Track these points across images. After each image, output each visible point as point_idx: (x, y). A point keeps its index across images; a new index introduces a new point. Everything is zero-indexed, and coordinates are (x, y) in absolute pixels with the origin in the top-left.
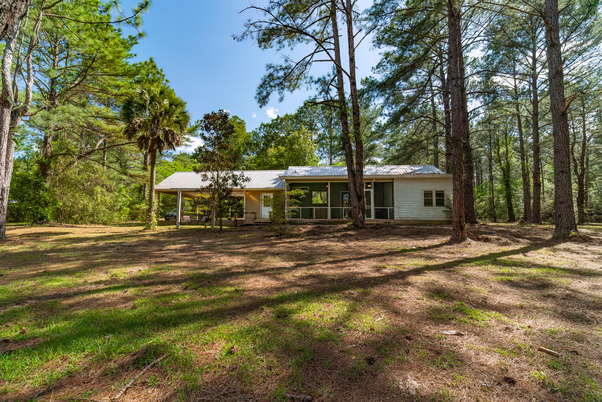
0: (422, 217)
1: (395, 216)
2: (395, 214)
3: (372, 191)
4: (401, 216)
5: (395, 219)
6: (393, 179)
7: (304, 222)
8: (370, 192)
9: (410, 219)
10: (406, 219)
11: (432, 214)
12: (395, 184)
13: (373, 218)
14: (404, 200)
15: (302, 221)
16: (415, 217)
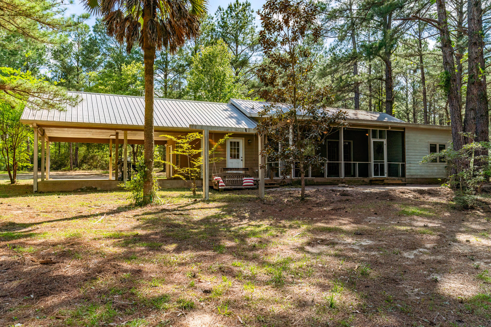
0: (427, 174)
1: (407, 174)
2: (407, 171)
3: (385, 141)
4: (412, 174)
5: (407, 177)
6: (404, 128)
7: (315, 181)
8: (383, 142)
9: (419, 177)
10: (416, 177)
11: (436, 171)
12: (406, 134)
13: (386, 176)
14: (413, 154)
15: (313, 180)
16: (423, 174)
